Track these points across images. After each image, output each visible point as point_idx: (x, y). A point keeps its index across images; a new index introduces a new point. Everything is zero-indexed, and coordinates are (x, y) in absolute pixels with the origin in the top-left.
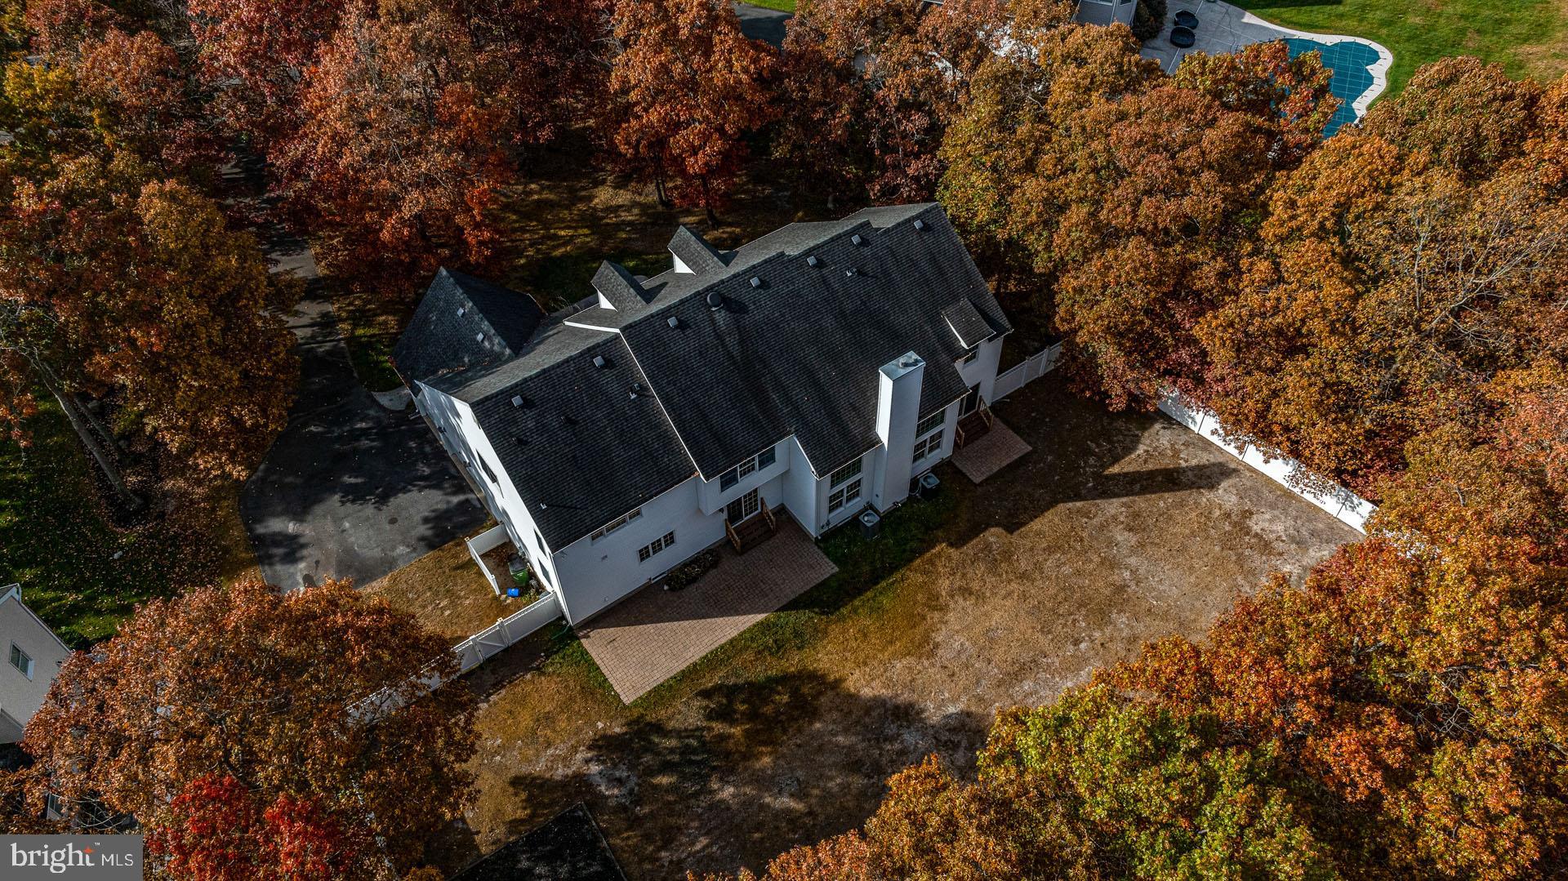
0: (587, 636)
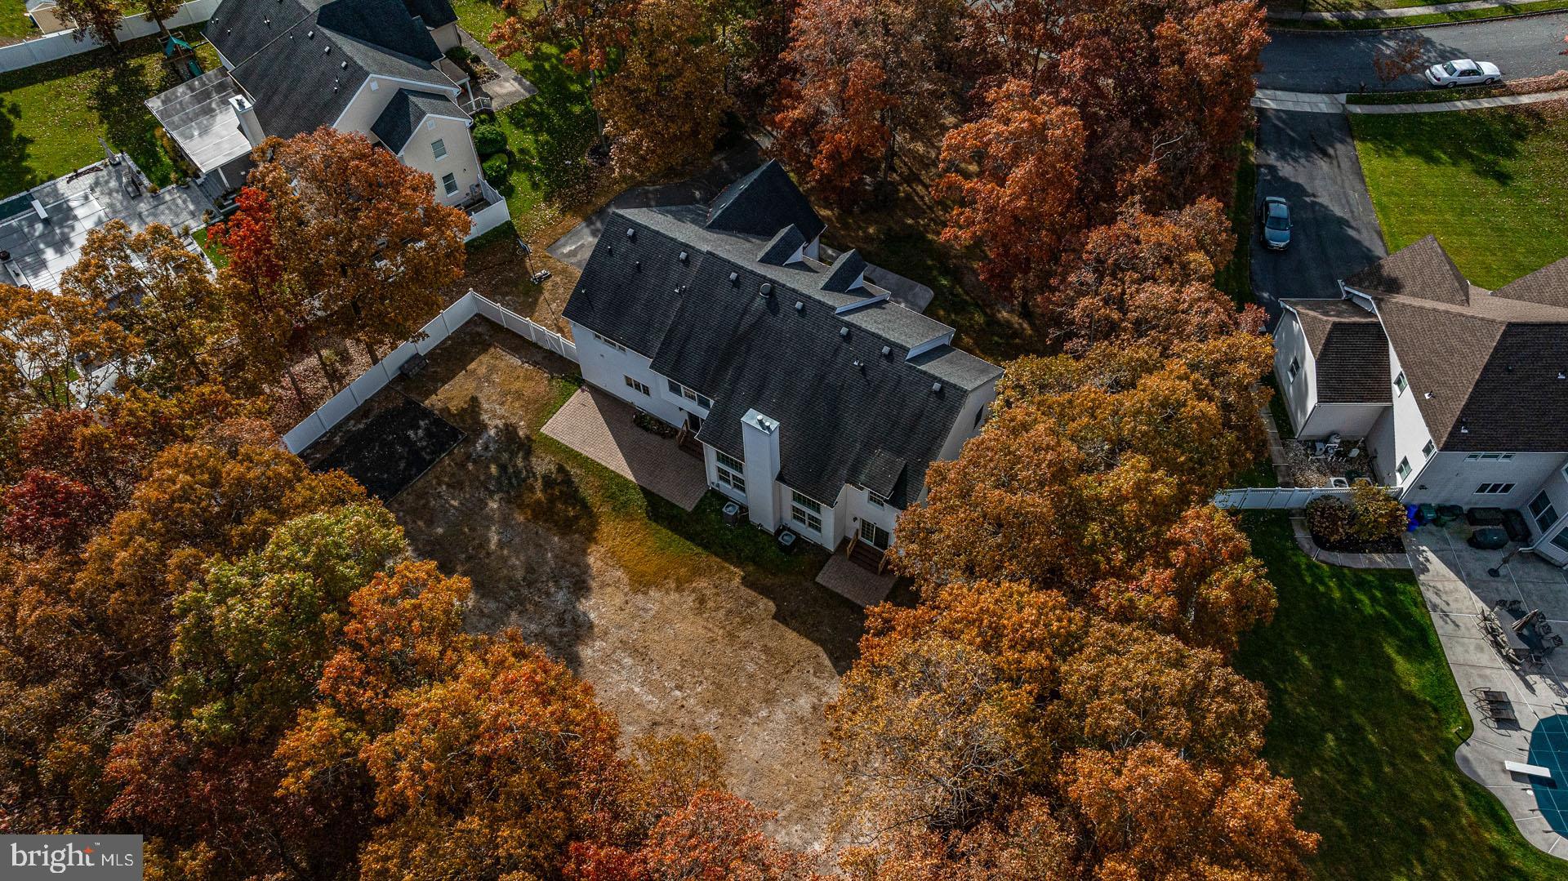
0: (583, 391)
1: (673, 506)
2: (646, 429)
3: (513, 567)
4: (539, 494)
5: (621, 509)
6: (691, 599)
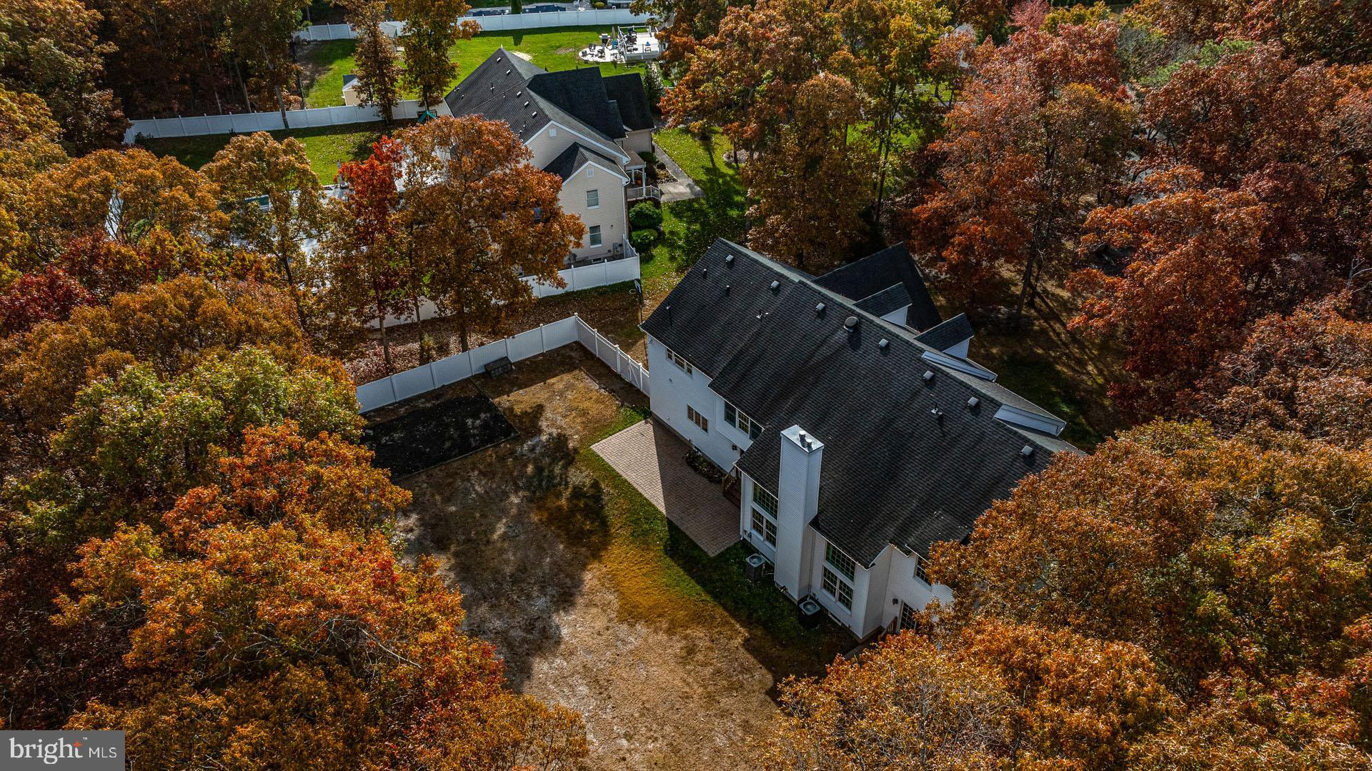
0: (646, 423)
1: (696, 547)
2: (696, 469)
3: (507, 562)
4: (563, 502)
5: (641, 537)
6: (679, 645)
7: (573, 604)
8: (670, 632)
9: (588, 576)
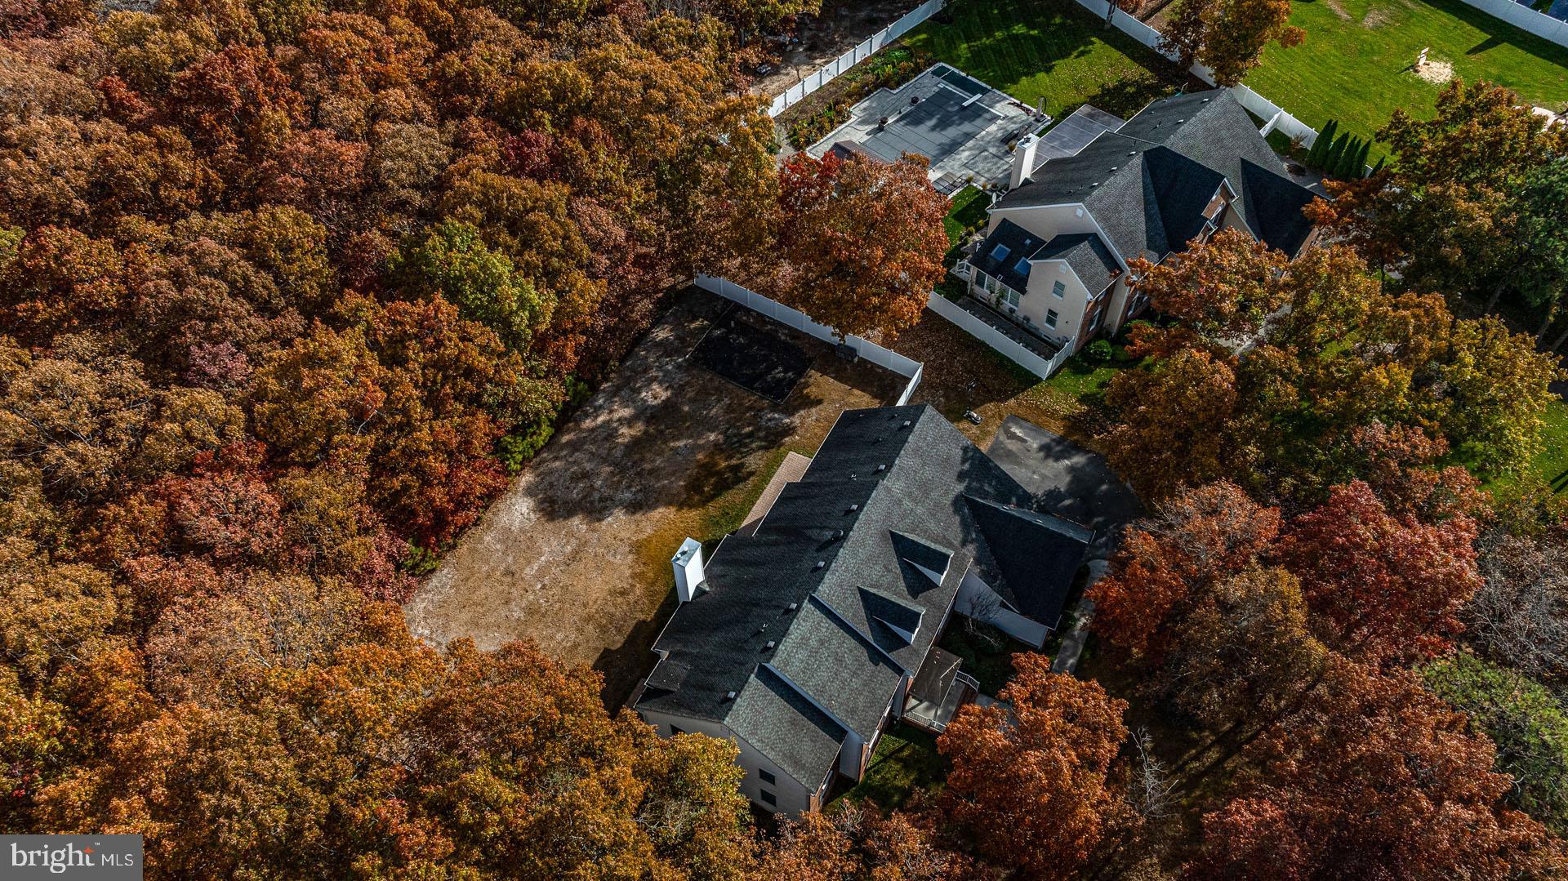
4: (724, 464)
5: (712, 521)
6: (624, 585)
7: (634, 513)
8: (634, 576)
9: (661, 510)
